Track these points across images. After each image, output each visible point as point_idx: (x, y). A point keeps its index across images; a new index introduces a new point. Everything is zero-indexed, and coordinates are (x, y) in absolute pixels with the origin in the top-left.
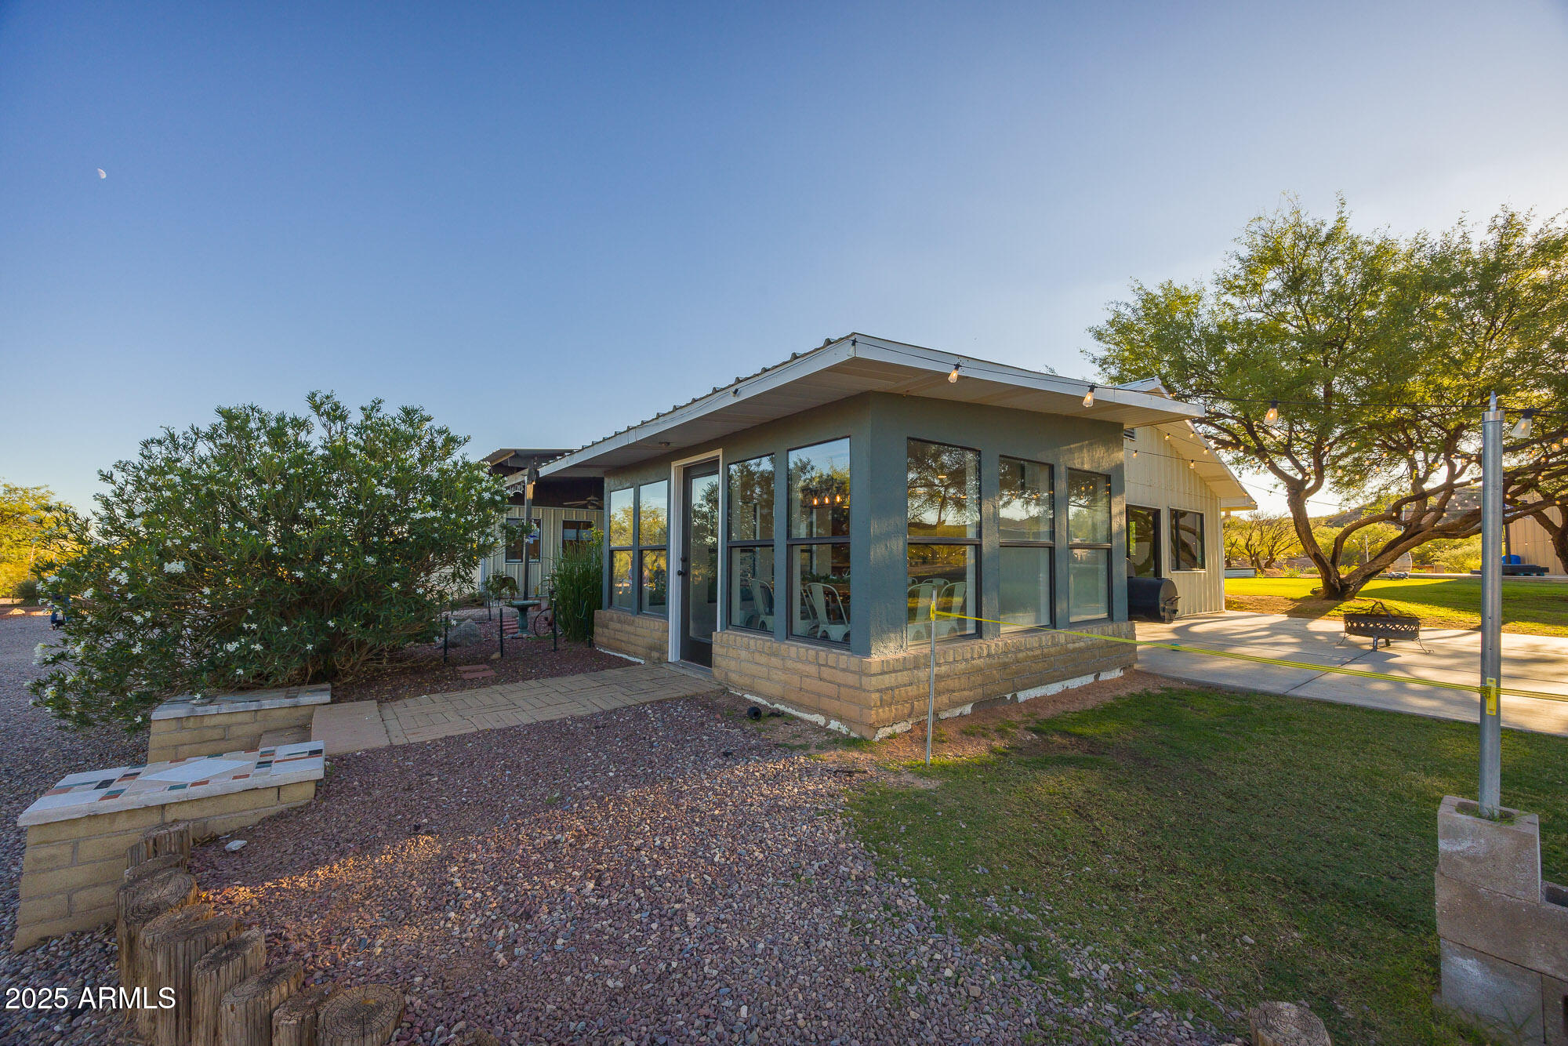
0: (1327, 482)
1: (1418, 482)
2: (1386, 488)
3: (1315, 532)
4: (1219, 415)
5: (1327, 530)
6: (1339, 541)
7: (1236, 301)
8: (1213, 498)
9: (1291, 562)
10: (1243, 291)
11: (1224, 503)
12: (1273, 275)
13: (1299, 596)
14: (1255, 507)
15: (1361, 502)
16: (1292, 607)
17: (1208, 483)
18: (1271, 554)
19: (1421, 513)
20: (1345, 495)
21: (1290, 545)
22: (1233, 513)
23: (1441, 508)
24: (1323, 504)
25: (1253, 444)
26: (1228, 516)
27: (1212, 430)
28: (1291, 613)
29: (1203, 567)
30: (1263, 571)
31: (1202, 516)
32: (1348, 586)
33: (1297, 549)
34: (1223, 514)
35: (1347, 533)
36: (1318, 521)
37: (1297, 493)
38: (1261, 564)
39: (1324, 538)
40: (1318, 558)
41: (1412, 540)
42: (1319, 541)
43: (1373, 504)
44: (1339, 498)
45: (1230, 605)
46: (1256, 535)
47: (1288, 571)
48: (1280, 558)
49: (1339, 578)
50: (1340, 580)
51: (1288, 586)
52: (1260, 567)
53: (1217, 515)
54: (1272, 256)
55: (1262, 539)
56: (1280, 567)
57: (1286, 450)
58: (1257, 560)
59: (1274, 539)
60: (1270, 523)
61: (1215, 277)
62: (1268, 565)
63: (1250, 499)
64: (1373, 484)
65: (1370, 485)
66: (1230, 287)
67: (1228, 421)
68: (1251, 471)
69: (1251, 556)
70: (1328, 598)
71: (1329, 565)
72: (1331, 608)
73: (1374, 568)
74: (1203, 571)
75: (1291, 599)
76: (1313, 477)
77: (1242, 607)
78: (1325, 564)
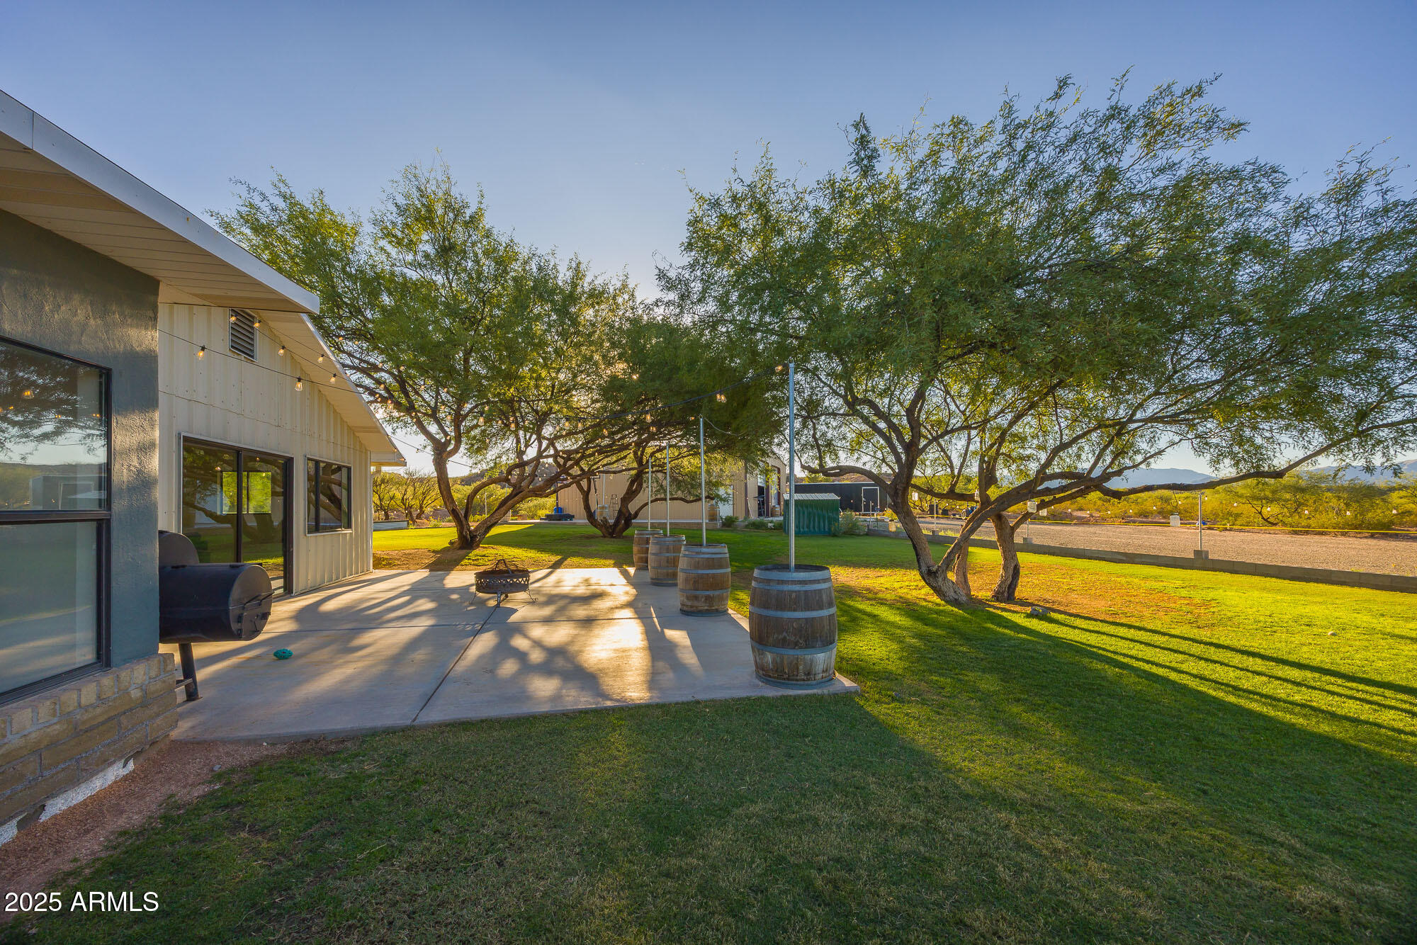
0: (462, 449)
1: (520, 453)
2: (500, 457)
3: (453, 488)
4: (375, 368)
5: (460, 487)
6: (471, 497)
7: (393, 251)
8: (363, 451)
9: (436, 513)
10: (399, 243)
11: (374, 457)
12: (427, 238)
13: (440, 548)
14: (405, 464)
15: (485, 467)
16: (434, 559)
17: (357, 434)
18: (421, 507)
19: (522, 477)
20: (473, 460)
21: (434, 501)
22: (385, 469)
23: (533, 475)
24: (460, 466)
25: (404, 401)
26: (378, 471)
27: (368, 382)
28: (433, 567)
29: (349, 526)
30: (414, 522)
31: (349, 469)
32: (476, 536)
33: (439, 503)
34: (373, 469)
35: (476, 491)
36: (455, 480)
37: (441, 454)
38: (413, 516)
39: (460, 493)
40: (454, 513)
41: (516, 498)
42: (456, 496)
43: (492, 468)
44: (470, 462)
45: (379, 563)
46: (410, 490)
47: (433, 522)
48: (428, 510)
49: (469, 530)
50: (470, 532)
51: (432, 536)
52: (412, 519)
53: (367, 469)
54: (426, 217)
55: (414, 494)
56: (427, 518)
57: (434, 415)
58: (410, 513)
59: (423, 494)
60: (421, 480)
61: (372, 216)
62: (419, 517)
63: (400, 456)
64: (492, 454)
65: (490, 453)
66: (388, 234)
67: (383, 374)
68: (404, 430)
69: (406, 509)
70: (462, 548)
71: (463, 519)
72: (463, 558)
73: (493, 520)
74: (349, 531)
75: (434, 552)
76: (453, 442)
77: (390, 564)
78: (459, 516)
